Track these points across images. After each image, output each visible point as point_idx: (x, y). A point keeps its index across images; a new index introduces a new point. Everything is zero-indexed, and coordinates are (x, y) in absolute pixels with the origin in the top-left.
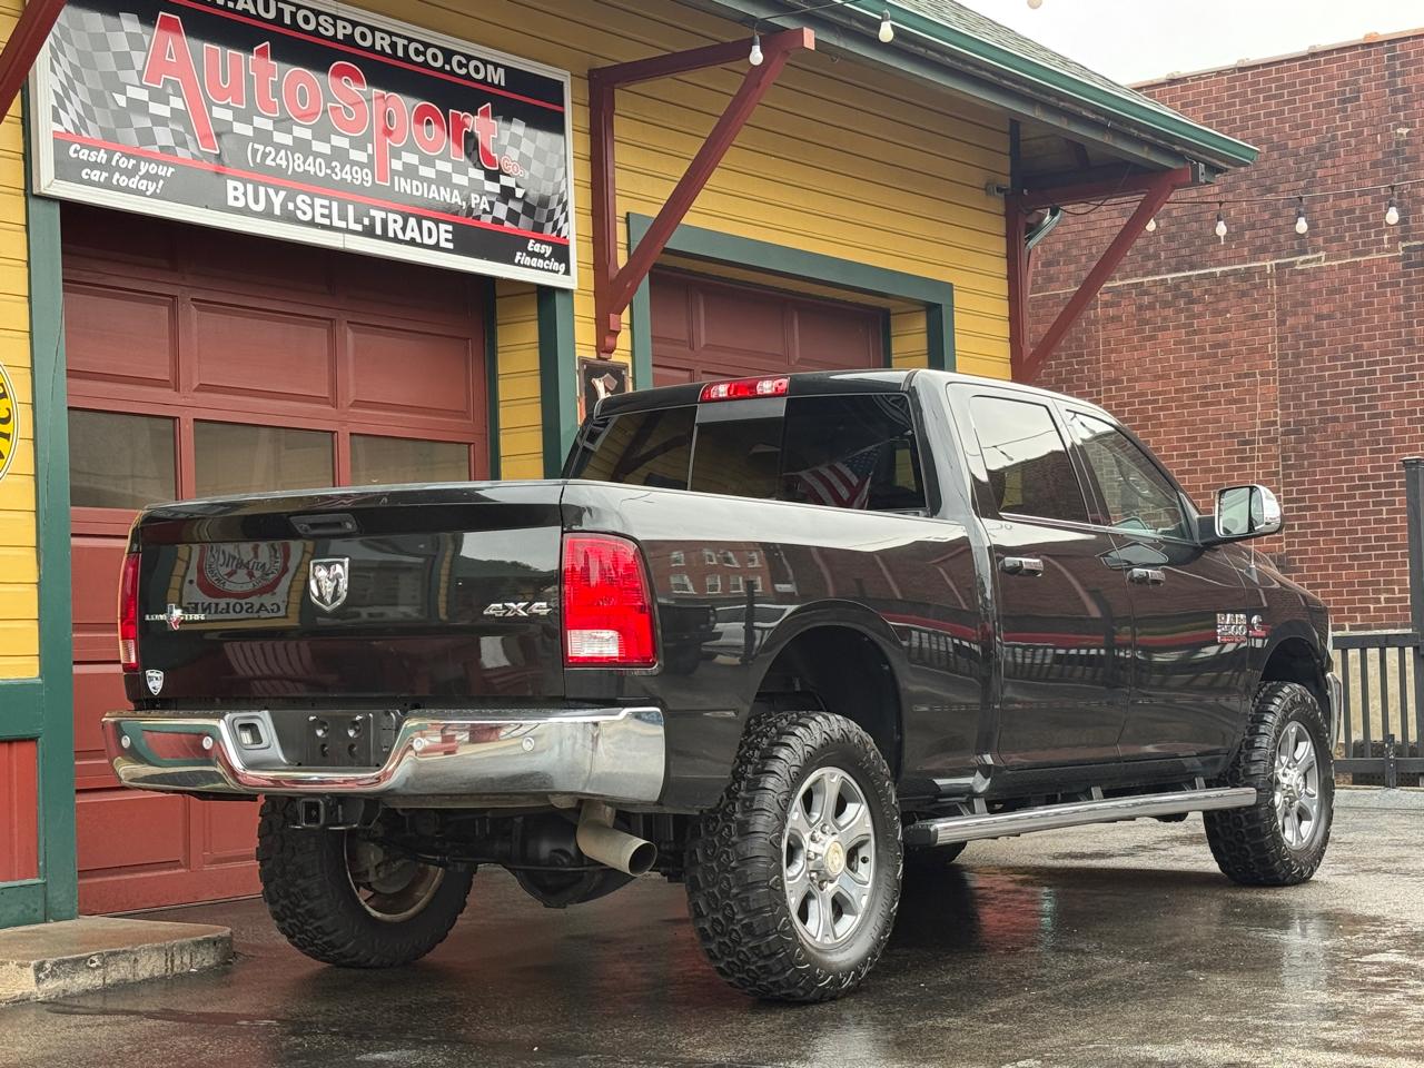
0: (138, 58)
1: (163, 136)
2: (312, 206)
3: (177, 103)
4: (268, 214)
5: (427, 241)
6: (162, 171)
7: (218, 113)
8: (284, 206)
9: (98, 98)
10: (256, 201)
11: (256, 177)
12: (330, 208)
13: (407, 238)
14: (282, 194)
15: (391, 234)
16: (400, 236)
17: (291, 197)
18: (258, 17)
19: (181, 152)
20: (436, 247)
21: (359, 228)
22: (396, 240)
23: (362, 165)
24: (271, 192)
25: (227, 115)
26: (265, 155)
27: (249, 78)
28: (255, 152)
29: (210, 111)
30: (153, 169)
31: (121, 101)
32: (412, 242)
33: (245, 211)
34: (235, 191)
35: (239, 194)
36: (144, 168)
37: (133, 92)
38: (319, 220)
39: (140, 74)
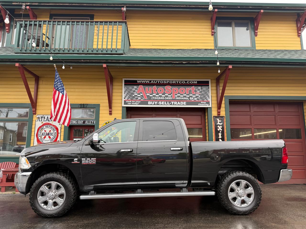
0: (136, 91)
1: (139, 98)
2: (162, 103)
3: (141, 94)
4: (155, 104)
5: (181, 104)
6: (139, 102)
7: (147, 94)
8: (157, 103)
9: (130, 96)
10: (153, 103)
11: (153, 101)
12: (164, 103)
13: (178, 104)
14: (157, 102)
15: (175, 104)
16: (176, 104)
17: (158, 102)
18: (154, 83)
19: (142, 100)
20: (183, 105)
21: (169, 104)
22: (176, 105)
23: (170, 97)
24: (155, 102)
25: (149, 94)
26: (154, 98)
27: (152, 90)
28: (153, 98)
29: (146, 94)
30: (138, 102)
31: (134, 95)
32: (179, 105)
33: (151, 105)
34: (149, 103)
35: (150, 103)
36: (136, 102)
37: (135, 94)
38: (162, 104)
39: (136, 92)
